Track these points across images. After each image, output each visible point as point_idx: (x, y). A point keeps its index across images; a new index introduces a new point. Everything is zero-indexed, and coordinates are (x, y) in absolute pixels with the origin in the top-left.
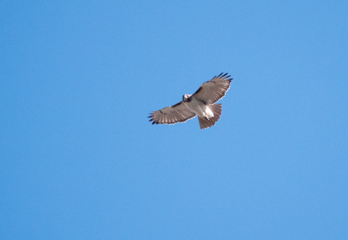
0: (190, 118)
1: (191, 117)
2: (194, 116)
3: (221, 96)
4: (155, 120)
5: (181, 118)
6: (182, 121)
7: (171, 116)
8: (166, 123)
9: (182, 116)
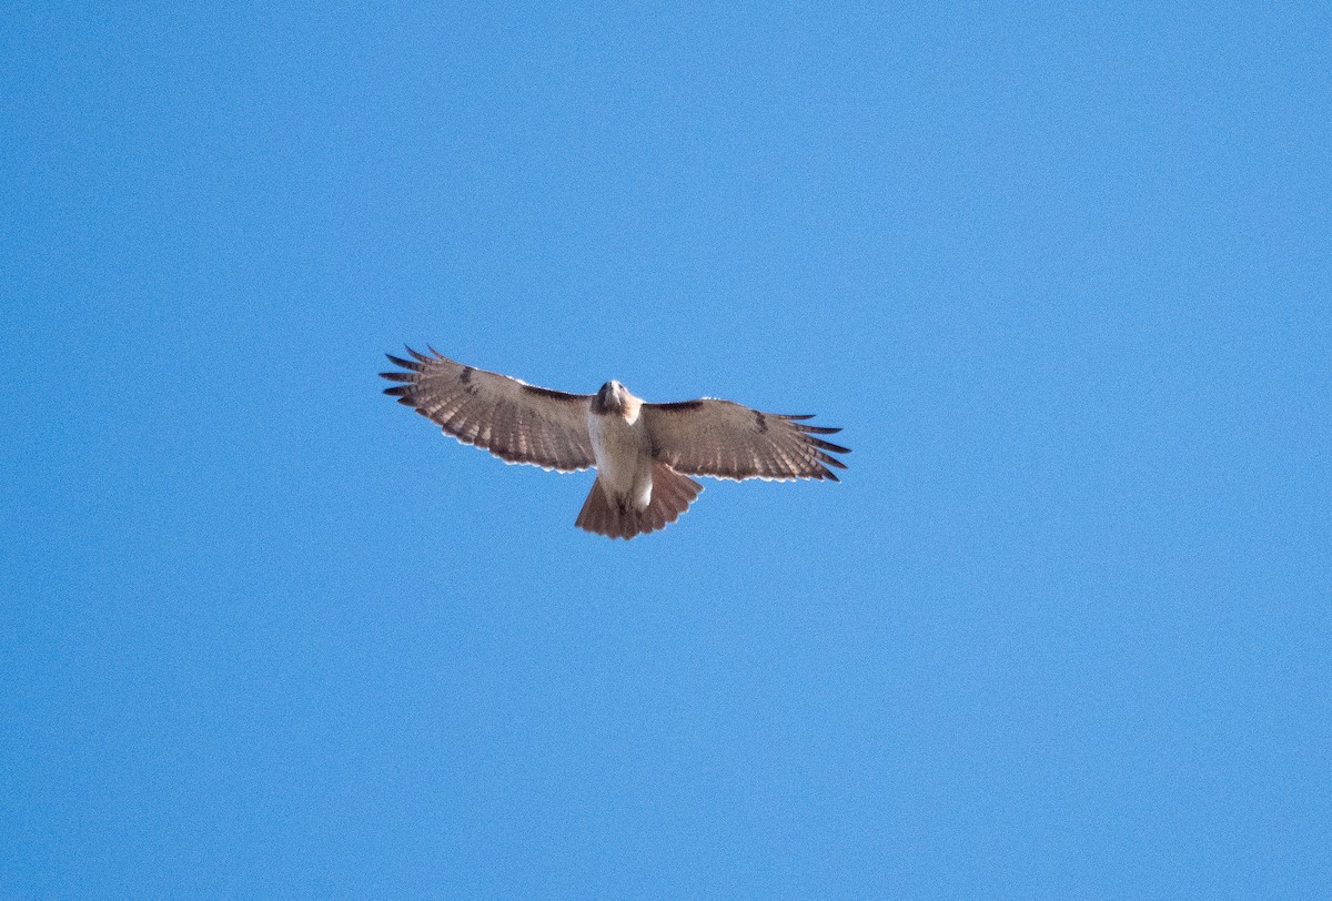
0: (541, 461)
1: (553, 463)
2: (564, 467)
3: (726, 472)
4: (409, 388)
5: (512, 440)
6: (503, 452)
7: (484, 412)
8: (440, 422)
9: (523, 438)
